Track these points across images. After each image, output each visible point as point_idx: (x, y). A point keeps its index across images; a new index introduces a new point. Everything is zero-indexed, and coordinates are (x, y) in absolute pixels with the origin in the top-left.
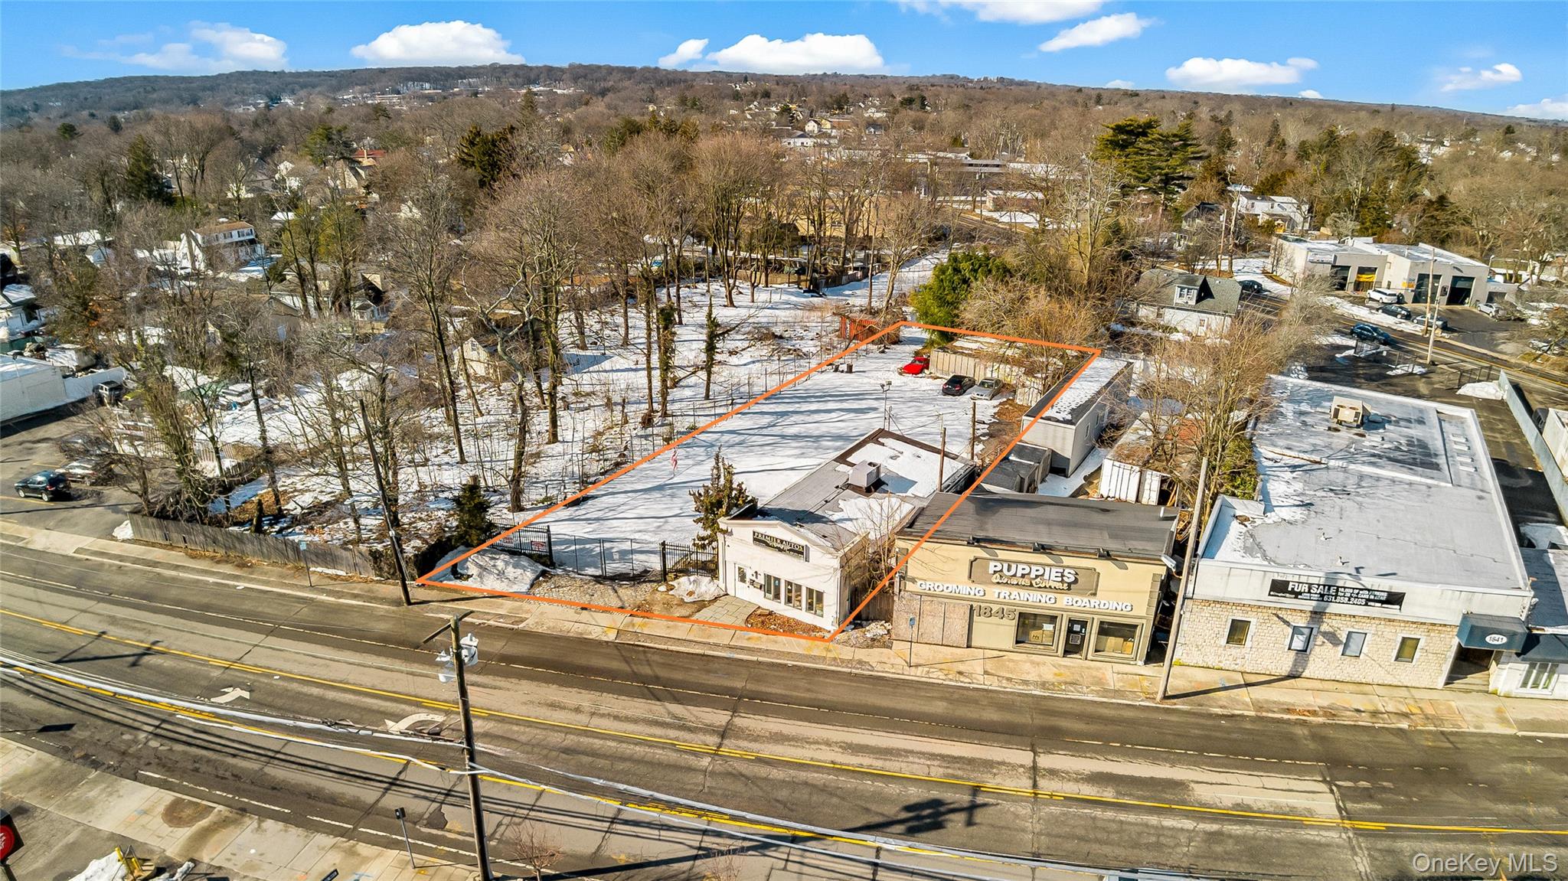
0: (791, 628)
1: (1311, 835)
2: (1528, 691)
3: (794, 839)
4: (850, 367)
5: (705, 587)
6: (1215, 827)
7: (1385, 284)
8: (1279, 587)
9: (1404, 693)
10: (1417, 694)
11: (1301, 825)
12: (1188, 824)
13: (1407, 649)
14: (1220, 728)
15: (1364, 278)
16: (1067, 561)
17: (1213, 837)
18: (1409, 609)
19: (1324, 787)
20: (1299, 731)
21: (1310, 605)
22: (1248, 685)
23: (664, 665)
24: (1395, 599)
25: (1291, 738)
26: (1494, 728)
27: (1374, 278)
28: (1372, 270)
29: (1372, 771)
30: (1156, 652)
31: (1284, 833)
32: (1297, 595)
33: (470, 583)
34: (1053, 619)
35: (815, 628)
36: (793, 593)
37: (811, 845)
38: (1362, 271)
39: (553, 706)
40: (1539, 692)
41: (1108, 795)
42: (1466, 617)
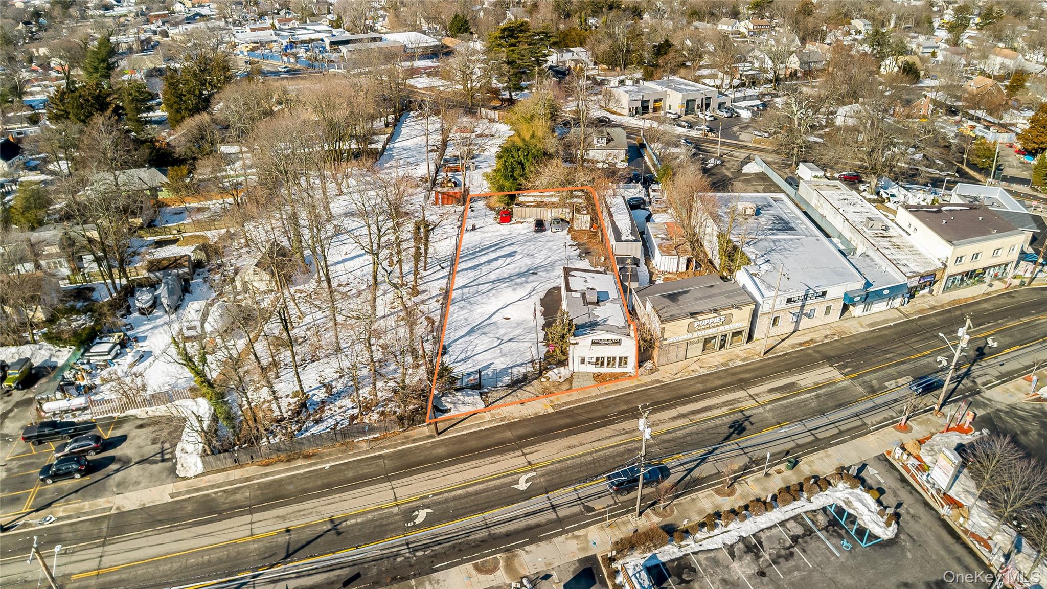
0: (615, 377)
1: (840, 385)
2: (865, 313)
3: (710, 453)
4: (474, 226)
5: (564, 372)
6: (815, 393)
7: (667, 107)
8: (789, 301)
9: (828, 326)
10: (832, 325)
11: (834, 383)
12: (808, 395)
13: (828, 310)
14: (787, 360)
15: (657, 105)
16: (722, 313)
17: (818, 396)
18: (828, 296)
19: (831, 368)
20: (810, 351)
21: (800, 304)
22: (783, 340)
23: (587, 412)
24: (824, 294)
25: (809, 355)
26: (862, 330)
27: (662, 104)
28: (660, 100)
29: (840, 358)
30: (750, 338)
31: (833, 388)
32: (794, 301)
33: (453, 413)
34: (714, 338)
35: (624, 374)
36: (611, 361)
37: (716, 452)
38: (656, 101)
39: (570, 447)
40: (868, 312)
41: (778, 395)
42: (845, 294)
